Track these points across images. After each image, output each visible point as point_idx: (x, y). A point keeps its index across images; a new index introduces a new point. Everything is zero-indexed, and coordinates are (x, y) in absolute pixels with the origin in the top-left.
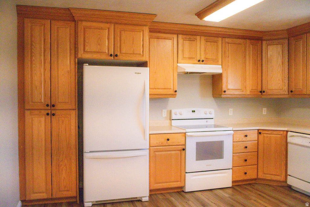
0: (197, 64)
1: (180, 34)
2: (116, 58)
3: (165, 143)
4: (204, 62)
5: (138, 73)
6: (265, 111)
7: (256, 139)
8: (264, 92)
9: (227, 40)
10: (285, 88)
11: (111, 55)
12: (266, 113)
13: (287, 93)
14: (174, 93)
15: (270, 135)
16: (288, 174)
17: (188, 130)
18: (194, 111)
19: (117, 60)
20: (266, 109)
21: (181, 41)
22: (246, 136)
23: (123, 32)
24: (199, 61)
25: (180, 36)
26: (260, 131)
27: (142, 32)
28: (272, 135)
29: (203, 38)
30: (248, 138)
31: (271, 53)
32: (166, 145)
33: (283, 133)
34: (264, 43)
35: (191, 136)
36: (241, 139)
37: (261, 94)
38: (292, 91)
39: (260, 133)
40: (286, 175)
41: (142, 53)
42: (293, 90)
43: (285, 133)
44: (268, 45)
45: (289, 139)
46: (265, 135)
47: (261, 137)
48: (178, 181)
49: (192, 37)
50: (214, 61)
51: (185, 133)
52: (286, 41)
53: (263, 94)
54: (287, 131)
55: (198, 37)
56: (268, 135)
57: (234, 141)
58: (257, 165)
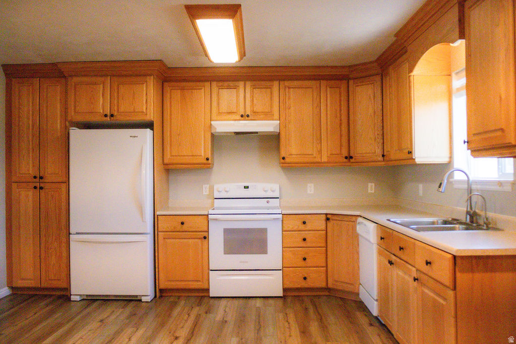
0: (240, 120)
1: (214, 80)
2: (112, 118)
3: (179, 227)
4: (250, 118)
5: (134, 137)
6: (371, 188)
7: (323, 227)
8: (351, 157)
9: (287, 83)
11: (106, 116)
12: (373, 192)
15: (341, 222)
16: (360, 282)
17: (211, 212)
18: (246, 187)
19: (114, 121)
21: (215, 91)
22: (305, 223)
24: (242, 116)
25: (214, 84)
26: (328, 216)
27: (146, 84)
29: (248, 84)
30: (309, 226)
32: (181, 230)
35: (216, 219)
36: (297, 227)
38: (383, 156)
39: (329, 219)
41: (145, 111)
44: (356, 86)
45: (359, 229)
46: (335, 222)
47: (330, 224)
49: (231, 84)
50: (268, 115)
51: (207, 215)
52: (378, 78)
54: (357, 217)
55: (241, 84)
56: (338, 222)
57: (284, 229)
58: (327, 266)
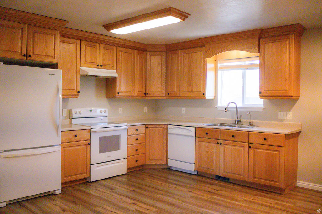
0: (97, 68)
1: (82, 40)
2: (29, 58)
3: (73, 139)
4: (102, 67)
5: (52, 74)
6: (145, 110)
7: (144, 132)
8: (147, 94)
9: (121, 49)
10: (163, 91)
11: (24, 55)
12: (146, 112)
13: (164, 95)
14: (77, 94)
15: (155, 129)
16: (168, 158)
17: (92, 127)
18: (91, 111)
19: (29, 60)
20: (146, 108)
21: (83, 47)
22: (137, 130)
23: (37, 33)
24: (98, 65)
25: (83, 42)
26: (146, 126)
27: (54, 35)
28: (156, 128)
29: (102, 45)
30: (138, 132)
31: (153, 62)
32: (74, 141)
33: (164, 126)
34: (148, 53)
35: (95, 132)
36: (133, 133)
37: (144, 95)
38: (168, 94)
39: (147, 127)
40: (167, 159)
41: (53, 56)
42: (170, 93)
43: (166, 126)
44: (151, 56)
45: (169, 131)
46: (150, 129)
47: (148, 130)
48: (84, 173)
49: (92, 44)
50: (110, 67)
51: (90, 130)
52: (164, 54)
53: (147, 95)
54: (167, 125)
55: (98, 45)
56: (153, 128)
57: (128, 134)
58: (145, 153)
